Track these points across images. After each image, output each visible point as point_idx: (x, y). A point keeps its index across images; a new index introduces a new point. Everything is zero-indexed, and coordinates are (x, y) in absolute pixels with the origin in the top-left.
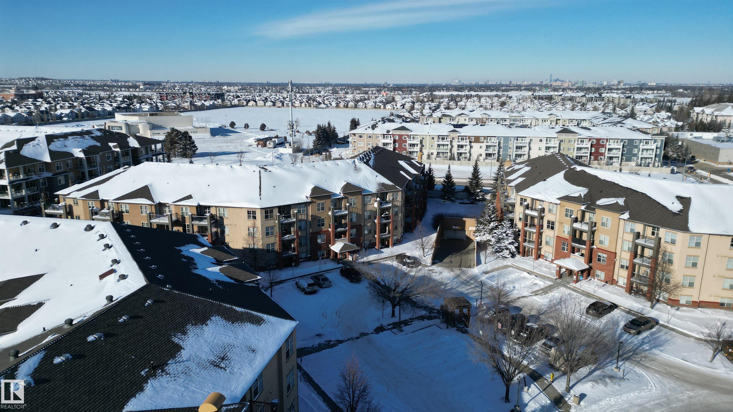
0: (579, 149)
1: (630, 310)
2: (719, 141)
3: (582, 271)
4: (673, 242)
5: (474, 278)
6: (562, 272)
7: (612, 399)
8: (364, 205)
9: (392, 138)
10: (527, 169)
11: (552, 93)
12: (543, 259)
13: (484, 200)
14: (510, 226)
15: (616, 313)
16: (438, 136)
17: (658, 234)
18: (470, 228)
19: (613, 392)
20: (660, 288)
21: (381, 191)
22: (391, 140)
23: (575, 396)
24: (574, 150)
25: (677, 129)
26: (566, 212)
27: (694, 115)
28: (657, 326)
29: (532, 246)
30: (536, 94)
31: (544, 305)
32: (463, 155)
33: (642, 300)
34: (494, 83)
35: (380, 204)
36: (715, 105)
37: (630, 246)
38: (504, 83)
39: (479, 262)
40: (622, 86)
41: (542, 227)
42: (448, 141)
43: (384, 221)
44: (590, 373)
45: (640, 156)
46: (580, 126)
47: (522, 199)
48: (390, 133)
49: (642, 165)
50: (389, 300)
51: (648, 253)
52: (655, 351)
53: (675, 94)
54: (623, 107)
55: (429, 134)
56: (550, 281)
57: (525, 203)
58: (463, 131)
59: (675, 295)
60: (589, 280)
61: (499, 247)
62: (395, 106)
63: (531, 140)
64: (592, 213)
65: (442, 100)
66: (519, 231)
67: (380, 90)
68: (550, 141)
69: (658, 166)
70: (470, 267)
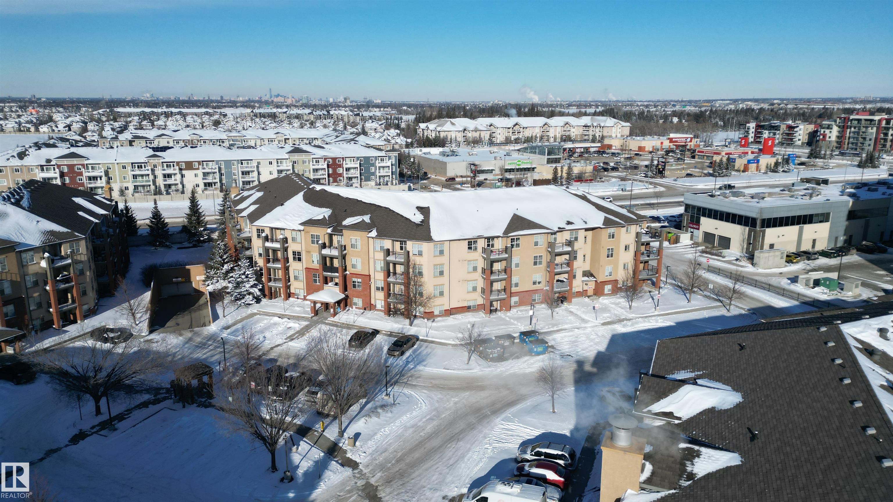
0: (316, 170)
1: (391, 332)
2: (444, 155)
3: (339, 302)
4: (420, 254)
5: (212, 337)
6: (317, 308)
7: (386, 429)
8: (22, 265)
9: (57, 170)
10: (259, 194)
11: (274, 110)
12: (294, 298)
13: (210, 240)
14: (249, 265)
15: (378, 338)
16: (132, 163)
17: (405, 247)
18: (198, 278)
19: (386, 421)
20: (415, 303)
21: (49, 242)
22: (56, 173)
23: (349, 438)
24: (310, 173)
25: (408, 146)
26: (312, 238)
27: (420, 131)
28: (418, 342)
29: (279, 285)
30: (256, 111)
31: (303, 349)
32: (173, 187)
33: (401, 319)
34: (201, 99)
35: (51, 261)
36: (437, 121)
37: (383, 265)
38: (214, 98)
39: (216, 317)
40: (348, 103)
41: (287, 260)
42: (148, 170)
43: (63, 286)
44: (362, 409)
45: (378, 174)
46: (313, 144)
47: (258, 230)
48: (52, 163)
49: (381, 184)
50: (87, 393)
51: (400, 269)
52: (420, 367)
53: (400, 112)
54: (354, 124)
55: (117, 162)
56: (305, 321)
57: (264, 235)
58: (168, 156)
59: (429, 307)
60: (348, 311)
61: (240, 293)
62: (54, 128)
63: (259, 163)
64: (339, 235)
65: (129, 119)
66: (261, 270)
67: (25, 106)
68: (281, 163)
69: (396, 184)
70: (204, 325)
